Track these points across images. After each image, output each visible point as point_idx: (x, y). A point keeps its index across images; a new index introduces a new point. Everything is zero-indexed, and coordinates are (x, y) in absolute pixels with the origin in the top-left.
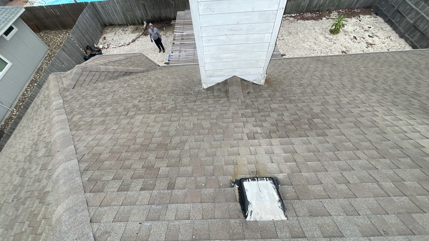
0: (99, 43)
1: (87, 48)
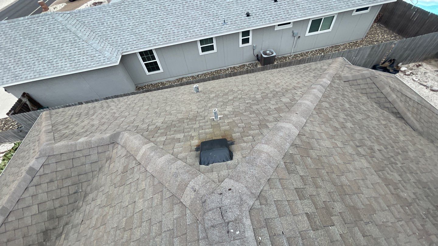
0: (406, 66)
1: (391, 61)
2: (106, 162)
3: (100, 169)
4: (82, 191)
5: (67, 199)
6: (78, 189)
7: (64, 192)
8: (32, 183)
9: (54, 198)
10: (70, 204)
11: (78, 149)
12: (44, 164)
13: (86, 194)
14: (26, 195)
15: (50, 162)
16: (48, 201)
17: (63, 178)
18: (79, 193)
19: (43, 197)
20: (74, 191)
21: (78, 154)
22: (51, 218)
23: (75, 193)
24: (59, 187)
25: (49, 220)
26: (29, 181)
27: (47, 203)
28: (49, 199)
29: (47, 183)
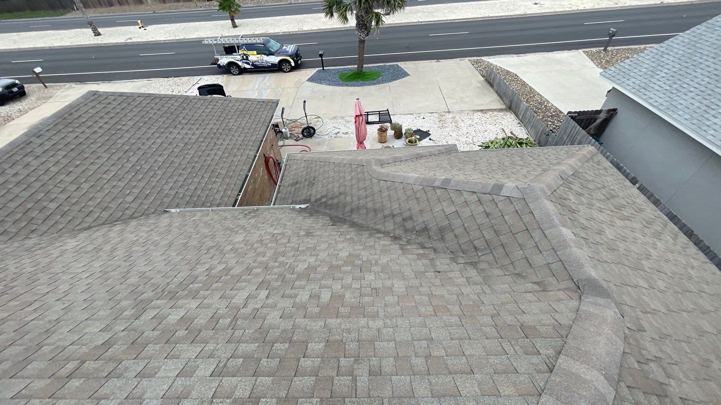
2: (536, 283)
3: (519, 275)
4: (479, 257)
5: (467, 240)
6: (482, 250)
7: (475, 234)
8: (481, 195)
9: (466, 225)
10: (460, 245)
11: (547, 232)
12: (511, 198)
13: (476, 263)
14: (466, 195)
15: (515, 204)
16: (462, 220)
17: (495, 227)
18: (475, 254)
19: (466, 213)
20: (477, 245)
21: (537, 235)
22: (441, 230)
23: (475, 247)
24: (481, 226)
25: (439, 229)
26: (484, 191)
27: (459, 220)
28: (464, 220)
29: (485, 211)
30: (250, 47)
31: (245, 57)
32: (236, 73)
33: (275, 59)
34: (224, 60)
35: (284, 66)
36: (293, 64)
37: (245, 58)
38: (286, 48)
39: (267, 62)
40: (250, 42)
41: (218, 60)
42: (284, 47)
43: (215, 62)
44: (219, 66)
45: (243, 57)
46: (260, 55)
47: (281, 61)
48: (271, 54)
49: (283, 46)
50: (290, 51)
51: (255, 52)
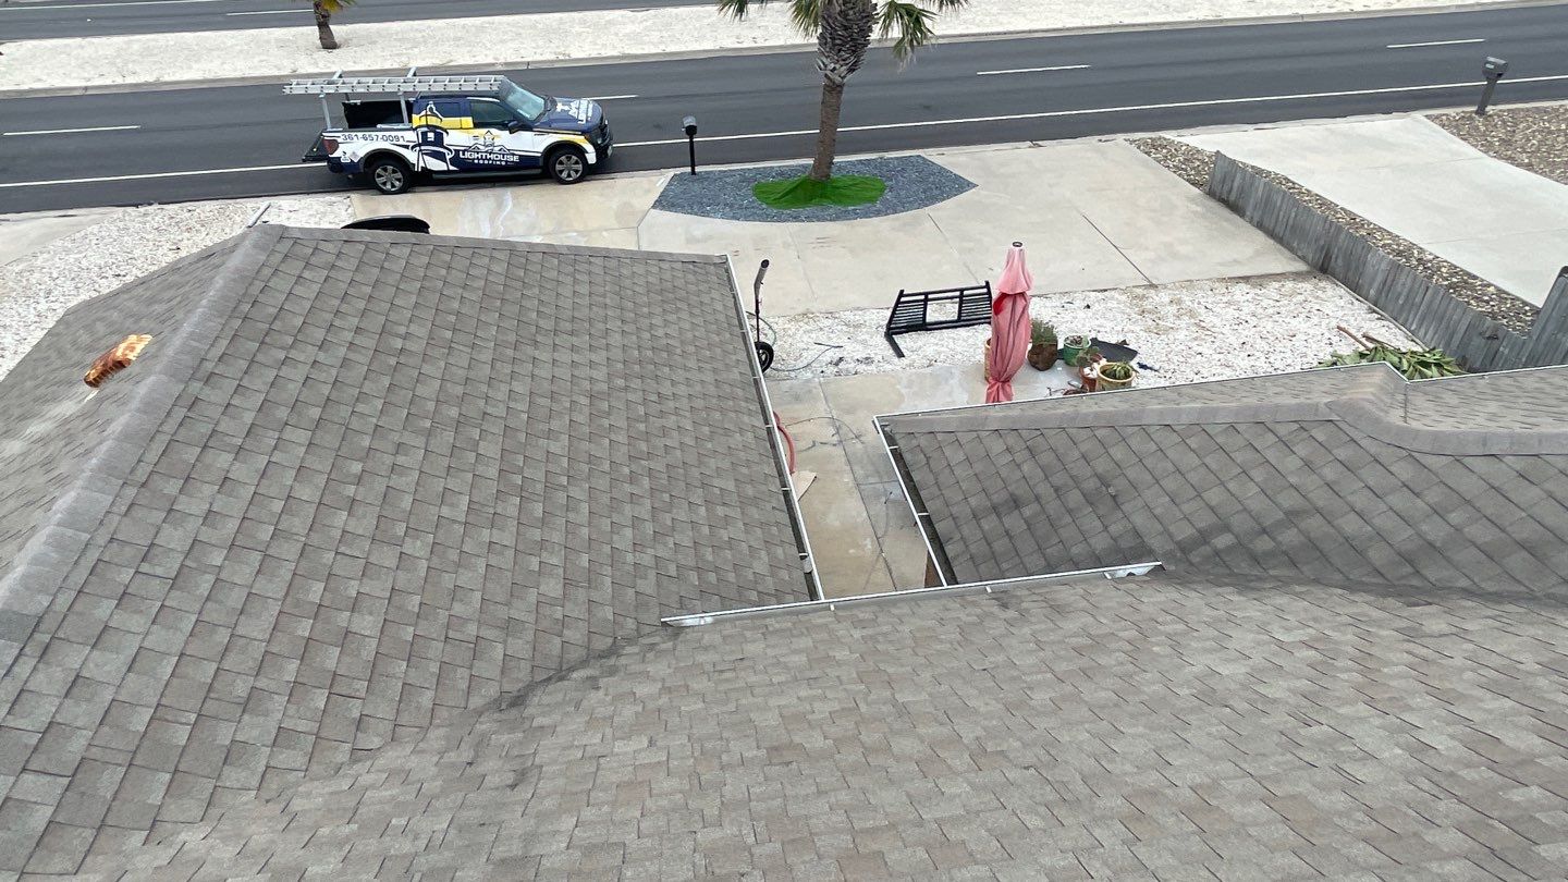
30: (452, 104)
31: (431, 136)
32: (393, 186)
33: (533, 144)
34: (355, 146)
35: (561, 163)
36: (591, 158)
37: (433, 140)
38: (566, 108)
39: (504, 151)
40: (454, 88)
41: (334, 145)
42: (560, 107)
43: (323, 150)
44: (336, 165)
45: (424, 134)
46: (484, 131)
47: (554, 150)
48: (524, 125)
49: (554, 103)
50: (583, 117)
51: (470, 119)
